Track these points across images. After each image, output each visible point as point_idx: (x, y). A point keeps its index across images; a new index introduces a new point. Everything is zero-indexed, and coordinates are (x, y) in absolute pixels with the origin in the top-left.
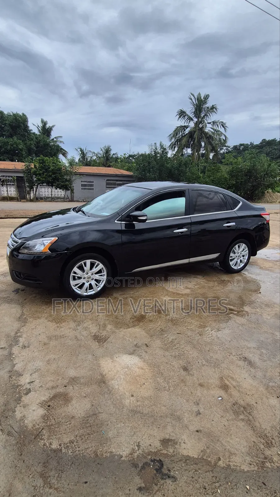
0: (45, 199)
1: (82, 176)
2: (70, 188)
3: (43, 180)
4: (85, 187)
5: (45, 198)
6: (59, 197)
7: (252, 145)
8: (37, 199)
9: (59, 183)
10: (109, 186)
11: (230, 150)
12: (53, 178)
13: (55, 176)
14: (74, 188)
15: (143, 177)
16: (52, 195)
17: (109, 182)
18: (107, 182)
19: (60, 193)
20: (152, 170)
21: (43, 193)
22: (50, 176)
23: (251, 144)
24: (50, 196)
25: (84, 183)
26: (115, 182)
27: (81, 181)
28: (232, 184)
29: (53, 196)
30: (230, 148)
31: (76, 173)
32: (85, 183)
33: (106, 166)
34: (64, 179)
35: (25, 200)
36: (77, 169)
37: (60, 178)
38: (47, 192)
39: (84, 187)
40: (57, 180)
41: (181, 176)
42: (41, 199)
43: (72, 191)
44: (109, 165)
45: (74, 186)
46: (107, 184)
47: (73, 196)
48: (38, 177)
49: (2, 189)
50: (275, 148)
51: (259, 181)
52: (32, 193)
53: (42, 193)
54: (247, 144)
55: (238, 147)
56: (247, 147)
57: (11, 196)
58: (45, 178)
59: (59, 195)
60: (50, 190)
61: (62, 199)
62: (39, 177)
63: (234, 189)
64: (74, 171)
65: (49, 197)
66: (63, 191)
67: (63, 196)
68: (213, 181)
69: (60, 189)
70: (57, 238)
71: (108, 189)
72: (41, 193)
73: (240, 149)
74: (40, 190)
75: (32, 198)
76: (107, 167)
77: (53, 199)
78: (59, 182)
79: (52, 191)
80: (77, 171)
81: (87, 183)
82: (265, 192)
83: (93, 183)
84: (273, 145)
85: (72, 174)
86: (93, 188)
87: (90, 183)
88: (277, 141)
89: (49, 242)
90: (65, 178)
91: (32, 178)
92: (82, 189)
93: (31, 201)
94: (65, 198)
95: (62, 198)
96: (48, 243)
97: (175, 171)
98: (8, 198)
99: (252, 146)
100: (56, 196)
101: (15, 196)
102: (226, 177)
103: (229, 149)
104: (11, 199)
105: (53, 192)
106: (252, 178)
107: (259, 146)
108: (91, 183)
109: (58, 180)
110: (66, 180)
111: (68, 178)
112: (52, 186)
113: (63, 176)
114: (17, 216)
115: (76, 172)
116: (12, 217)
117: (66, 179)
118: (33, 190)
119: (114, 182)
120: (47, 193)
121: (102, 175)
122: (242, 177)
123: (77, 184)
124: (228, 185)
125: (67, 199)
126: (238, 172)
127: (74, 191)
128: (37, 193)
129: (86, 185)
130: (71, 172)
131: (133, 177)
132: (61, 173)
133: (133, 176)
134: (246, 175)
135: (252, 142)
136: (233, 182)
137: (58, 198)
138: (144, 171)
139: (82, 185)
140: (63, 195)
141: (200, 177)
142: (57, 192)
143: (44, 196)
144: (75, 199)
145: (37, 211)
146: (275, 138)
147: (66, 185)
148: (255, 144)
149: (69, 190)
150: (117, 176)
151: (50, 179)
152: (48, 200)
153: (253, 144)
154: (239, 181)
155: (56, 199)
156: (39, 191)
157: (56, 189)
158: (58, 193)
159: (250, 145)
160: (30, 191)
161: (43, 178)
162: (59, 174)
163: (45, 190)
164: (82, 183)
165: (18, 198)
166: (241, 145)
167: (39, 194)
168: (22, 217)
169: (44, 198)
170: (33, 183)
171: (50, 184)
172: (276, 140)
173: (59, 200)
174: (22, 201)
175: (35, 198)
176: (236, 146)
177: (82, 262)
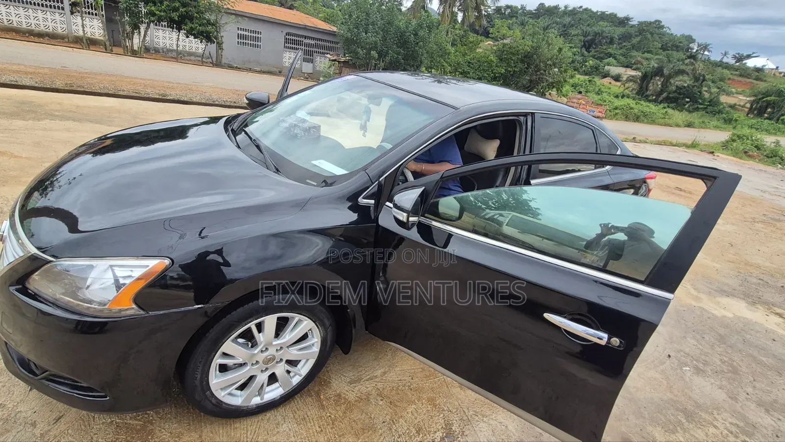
0: (163, 52)
1: (240, 18)
2: (216, 38)
3: (161, 16)
4: (244, 41)
5: (165, 50)
6: (194, 52)
7: (523, 10)
8: (149, 51)
9: (193, 26)
10: (289, 45)
11: (490, 12)
12: (182, 15)
13: (185, 11)
14: (224, 40)
15: (355, 38)
16: (177, 46)
17: (290, 37)
18: (288, 37)
19: (195, 45)
20: (371, 27)
21: (161, 41)
22: (175, 10)
23: (522, 8)
24: (175, 48)
25: (242, 32)
26: (302, 39)
27: (238, 28)
28: (499, 73)
29: (181, 48)
30: (490, 8)
31: (229, 11)
32: (245, 33)
33: (286, 6)
34: (205, 19)
35: (121, 51)
36: (232, 4)
37: (196, 17)
38: (168, 38)
39: (242, 41)
40: (189, 19)
41: (420, 48)
42: (157, 51)
43: (220, 45)
44: (292, 5)
45: (223, 36)
46: (287, 41)
47: (221, 55)
48: (151, 7)
49: (72, 21)
50: (556, 21)
51: (541, 74)
52: (136, 36)
53: (158, 40)
54: (516, 7)
55: (503, 9)
56: (517, 13)
57: (93, 37)
58: (164, 11)
59: (194, 49)
60: (174, 35)
61: (199, 57)
62: (153, 8)
63: (501, 82)
64: (225, 7)
65: (172, 51)
66: (201, 42)
67: (200, 51)
68: (469, 62)
69: (195, 38)
70: (167, 262)
71: (287, 50)
72: (156, 40)
73: (505, 13)
74: (155, 34)
75: (136, 48)
76: (288, 8)
77: (180, 54)
78: (193, 23)
79: (178, 38)
80: (231, 8)
81: (250, 34)
82: (546, 93)
83: (261, 34)
84: (555, 15)
85: (220, 12)
86: (259, 43)
87: (254, 35)
88: (561, 10)
89: (137, 273)
90: (207, 17)
91: (138, 7)
92: (238, 44)
93: (134, 53)
94: (204, 55)
95: (198, 55)
96: (130, 277)
97: (410, 35)
98: (84, 39)
99: (523, 12)
100: (188, 50)
101: (102, 38)
102: (491, 59)
103: (489, 10)
104: (91, 43)
105: (181, 40)
106: (531, 68)
107: (535, 13)
108: (257, 35)
109: (191, 19)
110: (209, 23)
111: (212, 18)
112: (179, 29)
113: (202, 13)
114: (94, 89)
115: (228, 9)
116: (82, 89)
117: (208, 21)
118: (140, 32)
119: (300, 39)
120: (168, 42)
121: (277, 21)
122: (517, 64)
123: (229, 32)
124: (493, 73)
125: (208, 58)
126: (512, 53)
127: (224, 46)
128: (148, 38)
129: (246, 38)
130: (220, 7)
131: (335, 35)
132: (199, 6)
133: (336, 33)
134: (522, 61)
135: (524, 6)
136: (501, 71)
137: (190, 54)
138: (357, 28)
139: (240, 36)
140: (200, 49)
141: (449, 54)
142: (189, 43)
143: (161, 45)
144: (224, 61)
145: (141, 81)
146: (559, 5)
147: (208, 33)
148: (528, 9)
149: (214, 43)
150: (305, 28)
151: (175, 16)
152: (170, 54)
153: (525, 8)
154: (511, 69)
155: (186, 55)
156: (152, 35)
157: (188, 37)
158: (190, 45)
159: (520, 9)
160: (133, 33)
161: (160, 11)
162: (195, 7)
163: (165, 35)
164: (240, 32)
165: (105, 45)
166: (508, 7)
167: (152, 41)
168: (106, 91)
169: (161, 51)
170: (138, 18)
171: (176, 24)
172: (559, 8)
173: (192, 58)
174: (115, 49)
175: (143, 49)
176: (501, 7)
177: (252, 325)
